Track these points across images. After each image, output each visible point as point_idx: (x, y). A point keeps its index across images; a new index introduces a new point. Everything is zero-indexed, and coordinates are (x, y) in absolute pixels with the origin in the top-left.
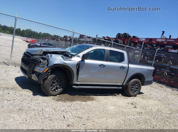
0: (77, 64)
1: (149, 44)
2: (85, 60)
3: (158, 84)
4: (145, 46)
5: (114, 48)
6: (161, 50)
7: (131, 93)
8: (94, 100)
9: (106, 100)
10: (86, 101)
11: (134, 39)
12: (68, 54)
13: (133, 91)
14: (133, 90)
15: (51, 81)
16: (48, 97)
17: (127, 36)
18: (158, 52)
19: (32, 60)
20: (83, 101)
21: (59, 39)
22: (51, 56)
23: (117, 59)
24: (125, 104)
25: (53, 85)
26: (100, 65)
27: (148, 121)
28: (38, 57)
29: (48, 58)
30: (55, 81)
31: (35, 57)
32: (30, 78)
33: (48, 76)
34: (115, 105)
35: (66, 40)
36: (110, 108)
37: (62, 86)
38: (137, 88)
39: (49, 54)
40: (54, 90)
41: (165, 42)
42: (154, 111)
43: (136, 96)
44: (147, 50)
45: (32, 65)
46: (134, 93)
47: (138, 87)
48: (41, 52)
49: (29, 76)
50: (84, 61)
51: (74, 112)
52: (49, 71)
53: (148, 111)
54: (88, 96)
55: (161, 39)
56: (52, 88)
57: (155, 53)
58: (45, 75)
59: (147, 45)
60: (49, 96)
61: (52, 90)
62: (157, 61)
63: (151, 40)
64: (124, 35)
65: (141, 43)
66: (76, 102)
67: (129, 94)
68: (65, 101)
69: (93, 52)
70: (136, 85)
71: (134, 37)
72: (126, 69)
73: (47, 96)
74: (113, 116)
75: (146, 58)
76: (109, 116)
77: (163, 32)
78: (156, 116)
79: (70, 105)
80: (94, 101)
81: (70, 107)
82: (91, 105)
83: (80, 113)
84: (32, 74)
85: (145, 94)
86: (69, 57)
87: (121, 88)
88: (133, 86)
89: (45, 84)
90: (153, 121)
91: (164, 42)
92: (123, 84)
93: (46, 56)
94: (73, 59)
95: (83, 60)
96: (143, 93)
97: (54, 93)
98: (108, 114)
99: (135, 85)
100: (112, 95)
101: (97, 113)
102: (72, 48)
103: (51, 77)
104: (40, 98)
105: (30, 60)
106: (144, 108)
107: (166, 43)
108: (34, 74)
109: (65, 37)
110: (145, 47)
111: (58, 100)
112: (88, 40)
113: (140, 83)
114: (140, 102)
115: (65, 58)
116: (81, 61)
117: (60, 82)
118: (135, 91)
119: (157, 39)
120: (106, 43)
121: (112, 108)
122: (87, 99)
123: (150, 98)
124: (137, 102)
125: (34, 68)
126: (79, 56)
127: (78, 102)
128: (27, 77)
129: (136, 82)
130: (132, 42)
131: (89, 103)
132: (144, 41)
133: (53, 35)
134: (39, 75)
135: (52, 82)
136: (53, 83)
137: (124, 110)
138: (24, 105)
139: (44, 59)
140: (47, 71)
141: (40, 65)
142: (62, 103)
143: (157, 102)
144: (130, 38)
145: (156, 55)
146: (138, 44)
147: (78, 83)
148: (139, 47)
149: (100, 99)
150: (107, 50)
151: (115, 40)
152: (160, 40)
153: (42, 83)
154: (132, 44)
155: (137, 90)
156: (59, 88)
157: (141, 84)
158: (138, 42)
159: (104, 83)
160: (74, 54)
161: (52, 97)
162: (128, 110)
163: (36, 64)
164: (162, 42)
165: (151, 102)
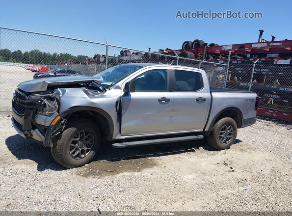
0: (117, 102)
1: (239, 55)
2: (131, 93)
3: (263, 121)
4: (233, 58)
5: (181, 65)
6: (260, 62)
7: (220, 143)
8: (155, 164)
9: (178, 162)
10: (140, 170)
11: (213, 49)
12: (98, 86)
13: (224, 140)
14: (224, 138)
15: (70, 140)
16: (68, 171)
17: (201, 45)
18: (257, 67)
19: (29, 104)
20: (135, 169)
21: (87, 62)
22: (64, 92)
23: (190, 85)
24: (213, 167)
25: (73, 148)
26: (160, 100)
27: (260, 195)
28: (38, 96)
29: (58, 98)
30: (78, 139)
31: (34, 97)
32: (30, 137)
33: (62, 132)
34: (195, 171)
35: (98, 62)
36: (185, 179)
37: (92, 146)
38: (230, 134)
39: (59, 89)
40: (78, 155)
41: (266, 47)
42: (266, 173)
43: (229, 148)
44: (237, 65)
45: (30, 114)
46: (226, 143)
47: (231, 131)
48: (43, 87)
49: (26, 135)
50: (130, 95)
51: (119, 197)
52: (63, 122)
53: (256, 174)
54: (143, 159)
55: (259, 43)
56: (73, 153)
57: (252, 69)
58: (55, 131)
59: (236, 56)
60: (69, 169)
61: (74, 155)
62: (255, 81)
63: (242, 46)
64: (195, 43)
65: (225, 53)
66: (121, 174)
67: (217, 146)
68: (99, 174)
69: (143, 76)
70: (228, 128)
71: (212, 45)
72: (208, 102)
73: (65, 169)
74: (195, 195)
75: (237, 79)
76: (187, 196)
77: (262, 32)
78: (273, 182)
79: (110, 182)
80: (155, 167)
81: (111, 187)
82: (150, 176)
83: (130, 196)
84: (32, 131)
85: (244, 142)
86: (100, 91)
87: (201, 136)
88: (222, 130)
89: (58, 147)
90: (270, 194)
91: (264, 48)
92: (204, 129)
93: (55, 93)
94: (108, 93)
95: (127, 93)
96: (241, 141)
97: (79, 161)
98: (185, 192)
99: (225, 128)
100: (187, 151)
101: (163, 192)
102: (105, 74)
103: (68, 132)
104: (51, 175)
105: (25, 104)
106: (248, 170)
107: (268, 50)
108: (37, 130)
109: (96, 56)
110: (234, 61)
111: (86, 175)
112: (136, 58)
113: (235, 124)
114: (238, 159)
115: (91, 94)
116: (124, 95)
117: (87, 140)
118: (227, 140)
119: (252, 43)
120: (166, 58)
121: (190, 177)
122: (143, 164)
123: (254, 149)
124: (233, 159)
125: (34, 118)
126: (118, 88)
127: (126, 174)
128: (23, 135)
129: (228, 124)
130: (210, 54)
131: (146, 172)
132: (230, 50)
133: (77, 56)
134: (44, 130)
135: (71, 142)
136: (74, 142)
137: (213, 179)
138: (19, 193)
139: (51, 99)
140: (59, 122)
141: (46, 111)
142: (94, 180)
143: (267, 155)
144: (205, 47)
145: (253, 72)
146: (220, 57)
147: (123, 137)
148: (223, 62)
149: (165, 162)
150: (171, 70)
151: (180, 53)
152: (258, 46)
153: (52, 146)
154: (211, 58)
155: (230, 138)
156: (88, 151)
157: (236, 126)
158: (219, 52)
159: (170, 131)
160: (109, 84)
161: (74, 169)
162: (220, 177)
163: (37, 110)
164: (261, 48)
165: (258, 156)
